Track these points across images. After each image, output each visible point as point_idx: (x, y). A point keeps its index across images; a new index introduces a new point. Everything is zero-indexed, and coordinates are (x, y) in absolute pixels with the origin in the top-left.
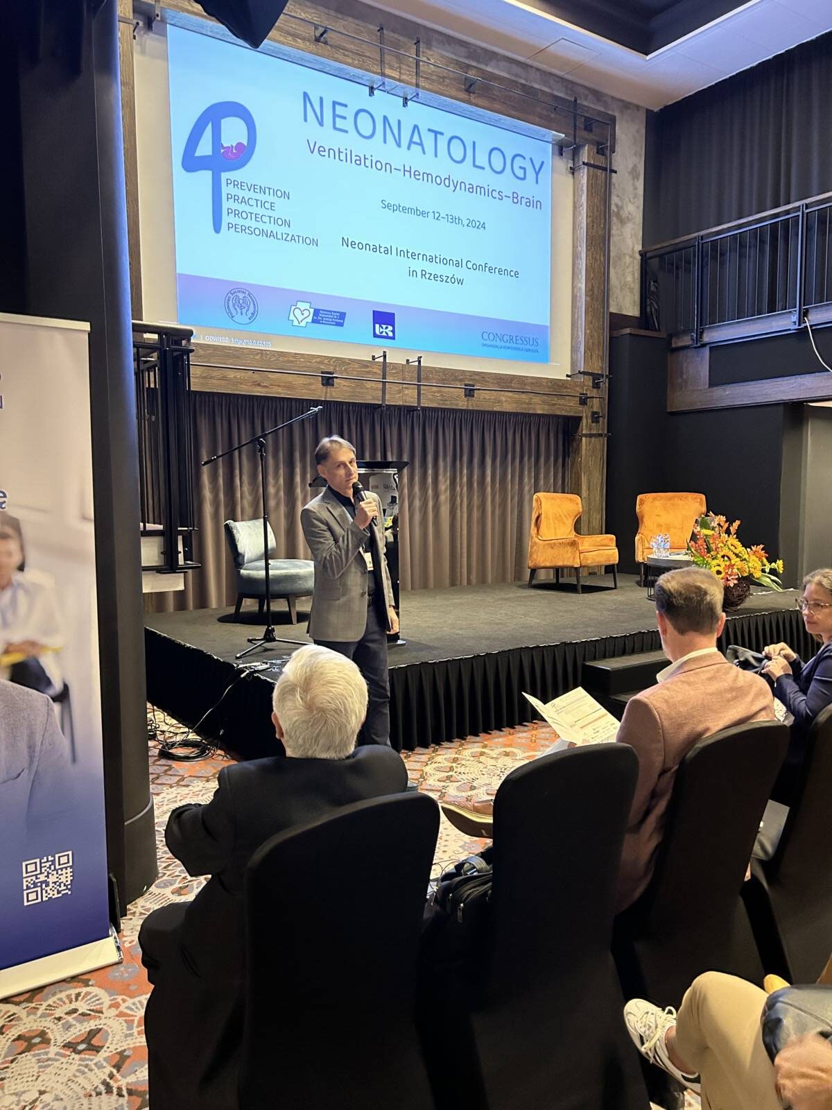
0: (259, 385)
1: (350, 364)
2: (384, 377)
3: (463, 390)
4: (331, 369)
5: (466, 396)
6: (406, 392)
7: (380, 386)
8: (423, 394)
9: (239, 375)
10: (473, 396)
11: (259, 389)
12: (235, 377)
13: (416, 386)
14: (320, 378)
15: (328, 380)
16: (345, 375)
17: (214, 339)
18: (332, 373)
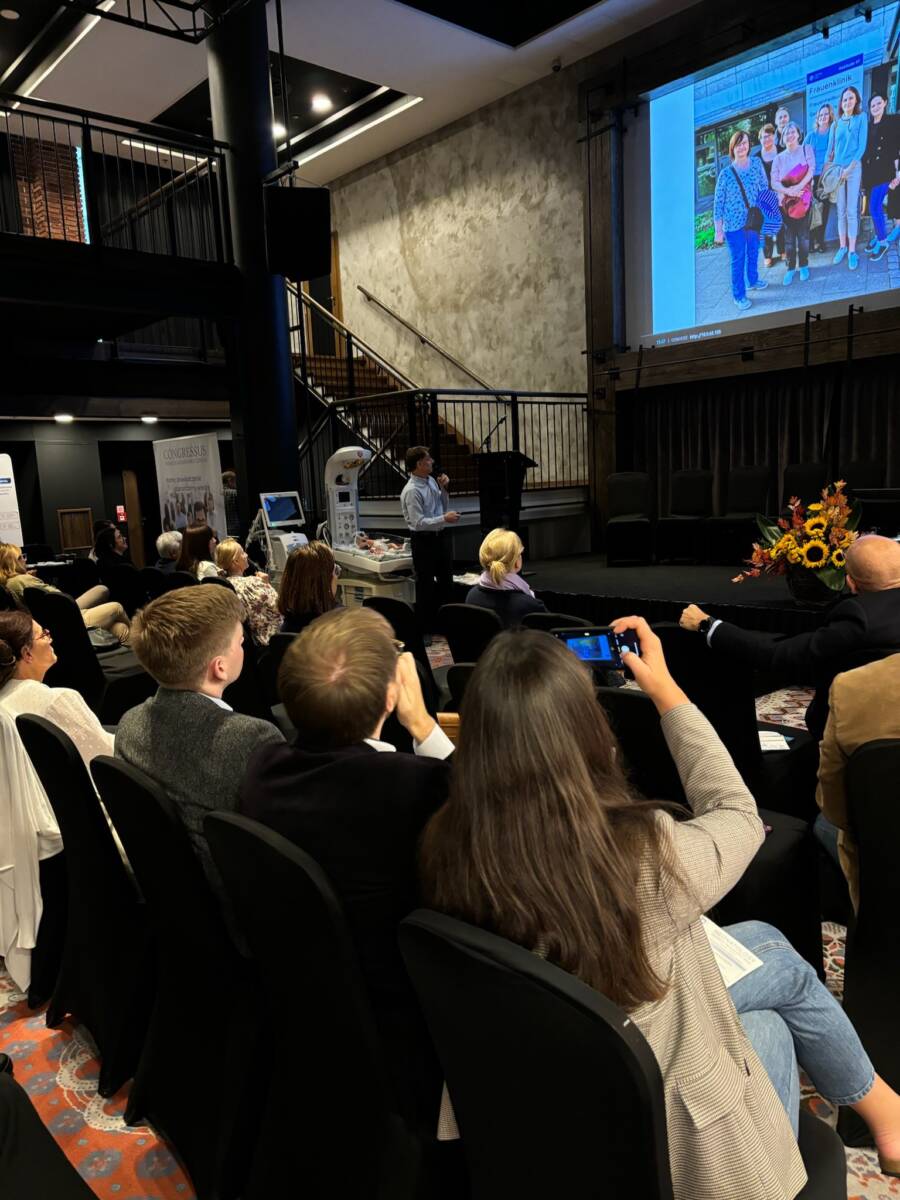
0: (689, 373)
1: (769, 334)
2: (807, 339)
4: (751, 345)
6: (834, 348)
7: (802, 348)
8: (855, 345)
11: (689, 376)
12: (671, 371)
13: (847, 339)
14: (741, 355)
15: (748, 356)
16: (765, 346)
17: (678, 339)
18: (752, 348)
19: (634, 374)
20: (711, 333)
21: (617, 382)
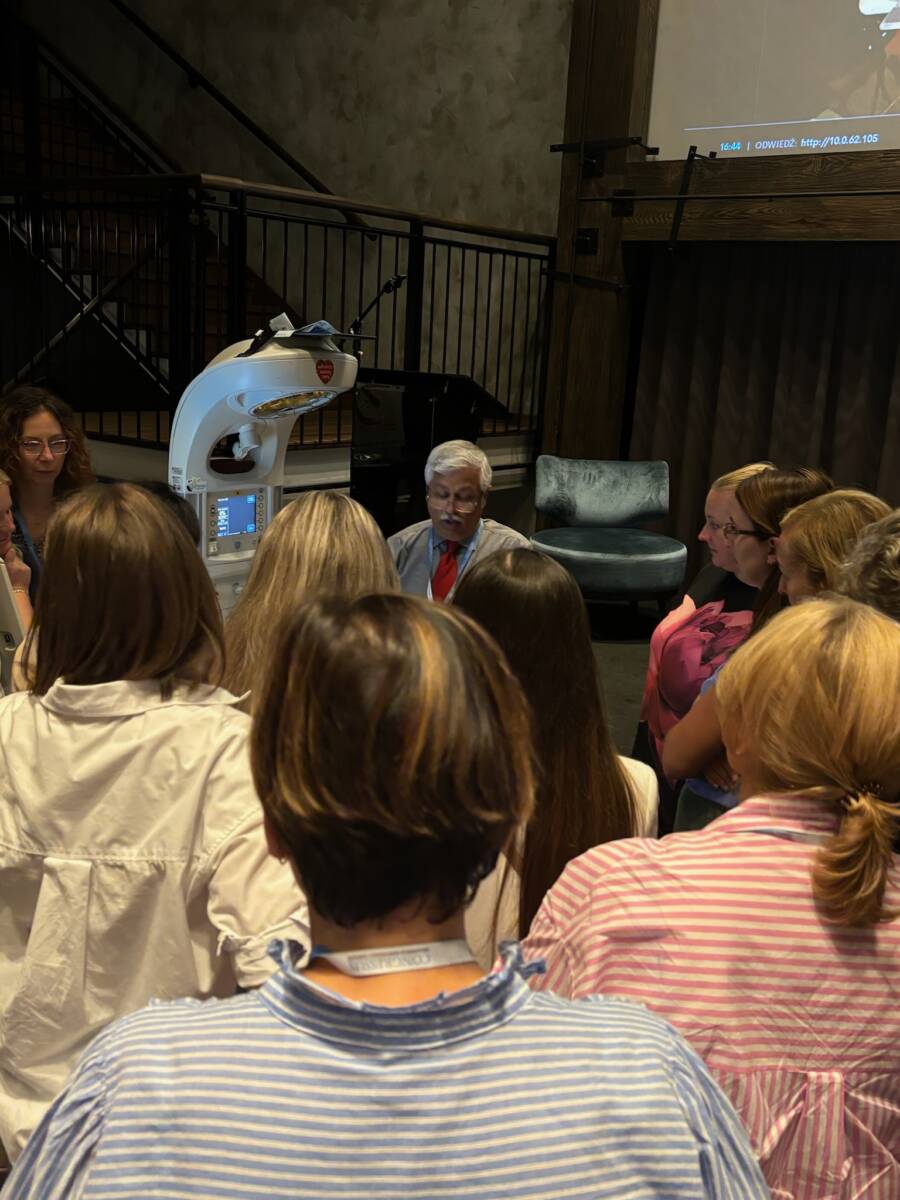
0: (803, 222)
9: (766, 207)
11: (804, 230)
12: (760, 212)
19: (672, 210)
20: (857, 140)
21: (626, 220)
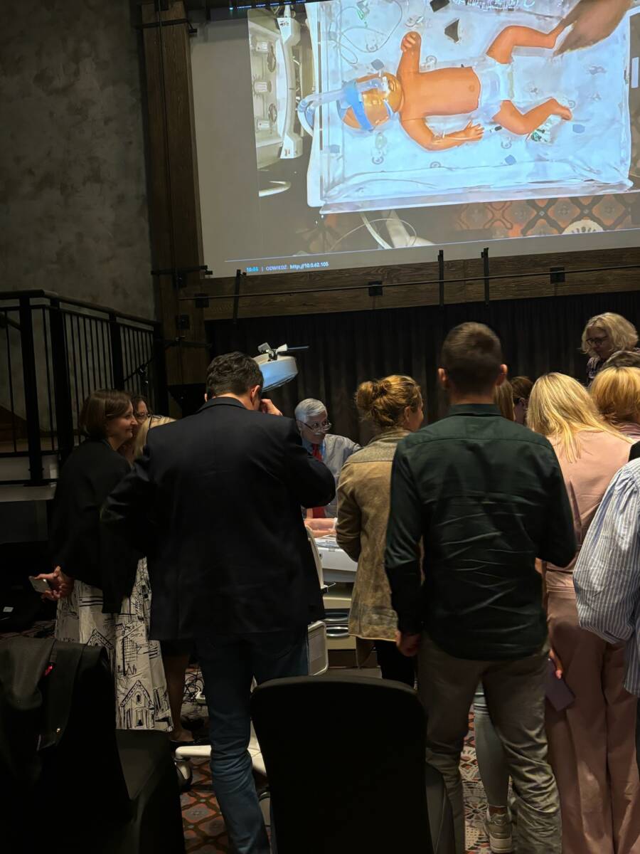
0: (304, 305)
1: (400, 270)
2: (441, 277)
3: (549, 276)
4: (379, 278)
5: (552, 281)
6: (470, 288)
7: (437, 286)
8: (493, 287)
9: (284, 298)
10: (564, 281)
11: (306, 308)
12: (282, 301)
13: (483, 281)
14: (367, 289)
15: (375, 290)
16: (395, 282)
17: (274, 268)
18: (380, 283)
19: (231, 303)
20: (317, 265)
21: (205, 309)
